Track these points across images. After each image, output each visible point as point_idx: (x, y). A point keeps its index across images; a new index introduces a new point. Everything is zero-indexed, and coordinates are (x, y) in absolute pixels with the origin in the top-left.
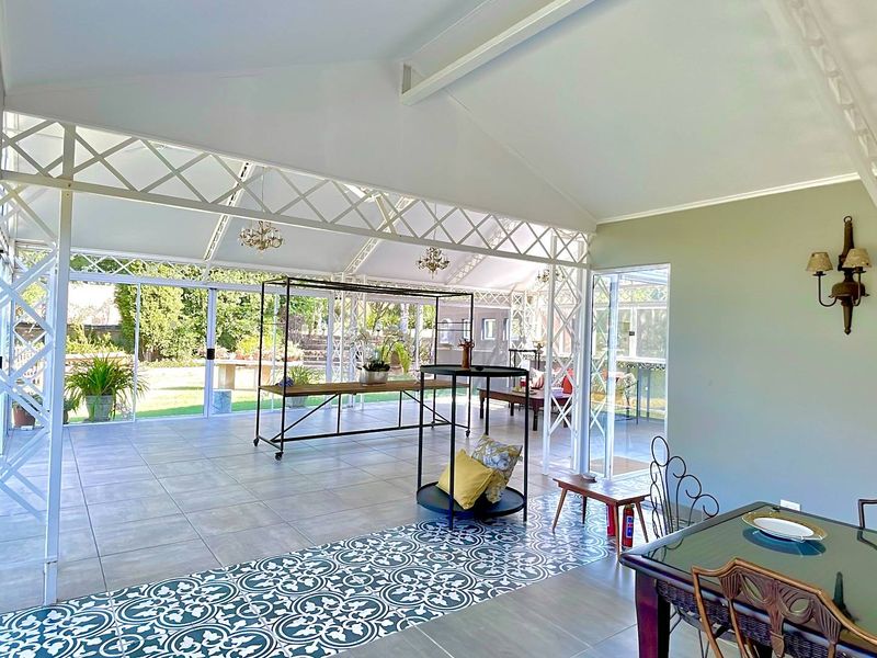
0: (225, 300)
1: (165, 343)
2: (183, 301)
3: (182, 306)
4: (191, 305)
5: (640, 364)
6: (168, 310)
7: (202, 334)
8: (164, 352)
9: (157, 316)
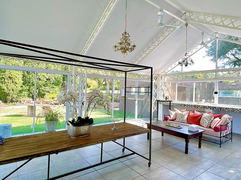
0: (40, 79)
1: (15, 96)
2: (23, 80)
3: (22, 82)
4: (26, 82)
5: (226, 109)
6: (16, 83)
7: (31, 92)
8: (14, 100)
9: (12, 86)
